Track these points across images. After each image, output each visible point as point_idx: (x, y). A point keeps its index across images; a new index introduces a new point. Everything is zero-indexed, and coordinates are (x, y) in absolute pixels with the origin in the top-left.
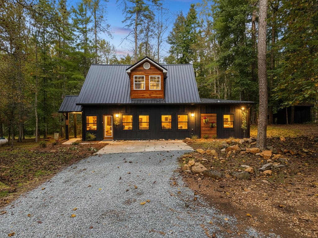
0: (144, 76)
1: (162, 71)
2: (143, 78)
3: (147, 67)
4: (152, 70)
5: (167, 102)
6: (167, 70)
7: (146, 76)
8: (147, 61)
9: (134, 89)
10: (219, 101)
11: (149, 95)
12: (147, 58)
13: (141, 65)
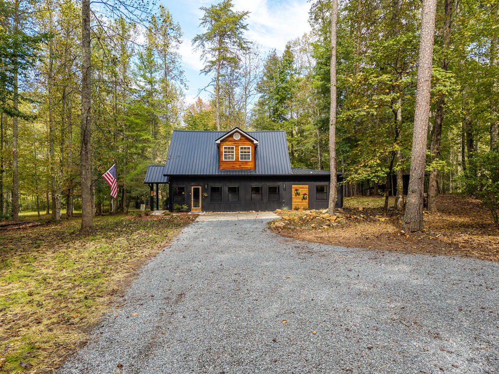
0: (234, 147)
1: (253, 141)
2: (233, 148)
3: (237, 137)
4: (242, 141)
5: (257, 173)
6: (258, 141)
7: (236, 146)
8: (237, 132)
9: (224, 160)
10: (311, 172)
11: (240, 166)
12: (237, 129)
13: (231, 136)
